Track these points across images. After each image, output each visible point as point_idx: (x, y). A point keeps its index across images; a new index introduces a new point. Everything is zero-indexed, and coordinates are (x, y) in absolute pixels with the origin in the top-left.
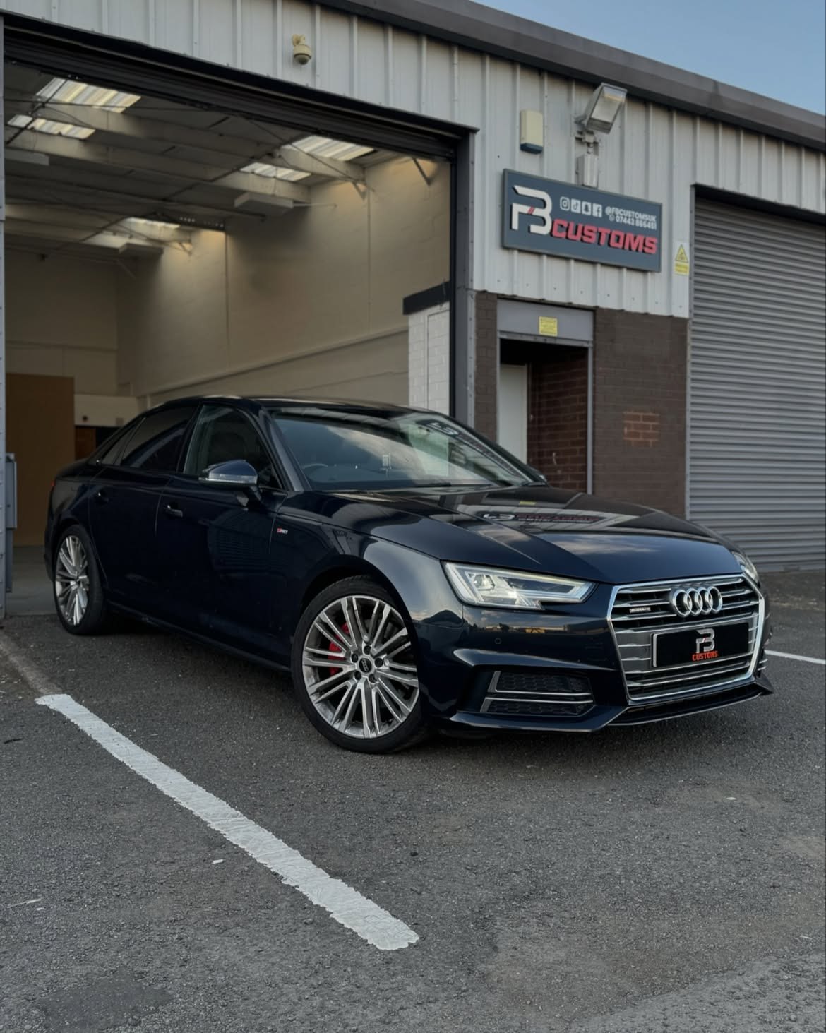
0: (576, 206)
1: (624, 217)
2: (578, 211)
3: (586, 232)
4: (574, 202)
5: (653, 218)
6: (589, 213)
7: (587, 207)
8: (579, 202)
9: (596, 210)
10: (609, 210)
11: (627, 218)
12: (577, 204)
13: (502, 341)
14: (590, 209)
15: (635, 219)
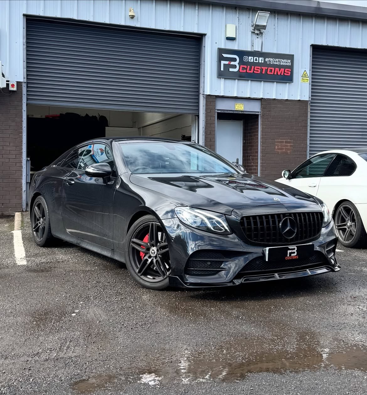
0: (251, 59)
1: (274, 61)
2: (252, 61)
3: (255, 69)
4: (250, 58)
5: (289, 61)
6: (257, 62)
7: (256, 59)
8: (252, 58)
9: (261, 60)
10: (267, 60)
11: (276, 62)
12: (251, 58)
13: (218, 113)
14: (258, 60)
15: (280, 62)
